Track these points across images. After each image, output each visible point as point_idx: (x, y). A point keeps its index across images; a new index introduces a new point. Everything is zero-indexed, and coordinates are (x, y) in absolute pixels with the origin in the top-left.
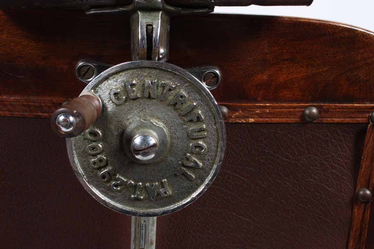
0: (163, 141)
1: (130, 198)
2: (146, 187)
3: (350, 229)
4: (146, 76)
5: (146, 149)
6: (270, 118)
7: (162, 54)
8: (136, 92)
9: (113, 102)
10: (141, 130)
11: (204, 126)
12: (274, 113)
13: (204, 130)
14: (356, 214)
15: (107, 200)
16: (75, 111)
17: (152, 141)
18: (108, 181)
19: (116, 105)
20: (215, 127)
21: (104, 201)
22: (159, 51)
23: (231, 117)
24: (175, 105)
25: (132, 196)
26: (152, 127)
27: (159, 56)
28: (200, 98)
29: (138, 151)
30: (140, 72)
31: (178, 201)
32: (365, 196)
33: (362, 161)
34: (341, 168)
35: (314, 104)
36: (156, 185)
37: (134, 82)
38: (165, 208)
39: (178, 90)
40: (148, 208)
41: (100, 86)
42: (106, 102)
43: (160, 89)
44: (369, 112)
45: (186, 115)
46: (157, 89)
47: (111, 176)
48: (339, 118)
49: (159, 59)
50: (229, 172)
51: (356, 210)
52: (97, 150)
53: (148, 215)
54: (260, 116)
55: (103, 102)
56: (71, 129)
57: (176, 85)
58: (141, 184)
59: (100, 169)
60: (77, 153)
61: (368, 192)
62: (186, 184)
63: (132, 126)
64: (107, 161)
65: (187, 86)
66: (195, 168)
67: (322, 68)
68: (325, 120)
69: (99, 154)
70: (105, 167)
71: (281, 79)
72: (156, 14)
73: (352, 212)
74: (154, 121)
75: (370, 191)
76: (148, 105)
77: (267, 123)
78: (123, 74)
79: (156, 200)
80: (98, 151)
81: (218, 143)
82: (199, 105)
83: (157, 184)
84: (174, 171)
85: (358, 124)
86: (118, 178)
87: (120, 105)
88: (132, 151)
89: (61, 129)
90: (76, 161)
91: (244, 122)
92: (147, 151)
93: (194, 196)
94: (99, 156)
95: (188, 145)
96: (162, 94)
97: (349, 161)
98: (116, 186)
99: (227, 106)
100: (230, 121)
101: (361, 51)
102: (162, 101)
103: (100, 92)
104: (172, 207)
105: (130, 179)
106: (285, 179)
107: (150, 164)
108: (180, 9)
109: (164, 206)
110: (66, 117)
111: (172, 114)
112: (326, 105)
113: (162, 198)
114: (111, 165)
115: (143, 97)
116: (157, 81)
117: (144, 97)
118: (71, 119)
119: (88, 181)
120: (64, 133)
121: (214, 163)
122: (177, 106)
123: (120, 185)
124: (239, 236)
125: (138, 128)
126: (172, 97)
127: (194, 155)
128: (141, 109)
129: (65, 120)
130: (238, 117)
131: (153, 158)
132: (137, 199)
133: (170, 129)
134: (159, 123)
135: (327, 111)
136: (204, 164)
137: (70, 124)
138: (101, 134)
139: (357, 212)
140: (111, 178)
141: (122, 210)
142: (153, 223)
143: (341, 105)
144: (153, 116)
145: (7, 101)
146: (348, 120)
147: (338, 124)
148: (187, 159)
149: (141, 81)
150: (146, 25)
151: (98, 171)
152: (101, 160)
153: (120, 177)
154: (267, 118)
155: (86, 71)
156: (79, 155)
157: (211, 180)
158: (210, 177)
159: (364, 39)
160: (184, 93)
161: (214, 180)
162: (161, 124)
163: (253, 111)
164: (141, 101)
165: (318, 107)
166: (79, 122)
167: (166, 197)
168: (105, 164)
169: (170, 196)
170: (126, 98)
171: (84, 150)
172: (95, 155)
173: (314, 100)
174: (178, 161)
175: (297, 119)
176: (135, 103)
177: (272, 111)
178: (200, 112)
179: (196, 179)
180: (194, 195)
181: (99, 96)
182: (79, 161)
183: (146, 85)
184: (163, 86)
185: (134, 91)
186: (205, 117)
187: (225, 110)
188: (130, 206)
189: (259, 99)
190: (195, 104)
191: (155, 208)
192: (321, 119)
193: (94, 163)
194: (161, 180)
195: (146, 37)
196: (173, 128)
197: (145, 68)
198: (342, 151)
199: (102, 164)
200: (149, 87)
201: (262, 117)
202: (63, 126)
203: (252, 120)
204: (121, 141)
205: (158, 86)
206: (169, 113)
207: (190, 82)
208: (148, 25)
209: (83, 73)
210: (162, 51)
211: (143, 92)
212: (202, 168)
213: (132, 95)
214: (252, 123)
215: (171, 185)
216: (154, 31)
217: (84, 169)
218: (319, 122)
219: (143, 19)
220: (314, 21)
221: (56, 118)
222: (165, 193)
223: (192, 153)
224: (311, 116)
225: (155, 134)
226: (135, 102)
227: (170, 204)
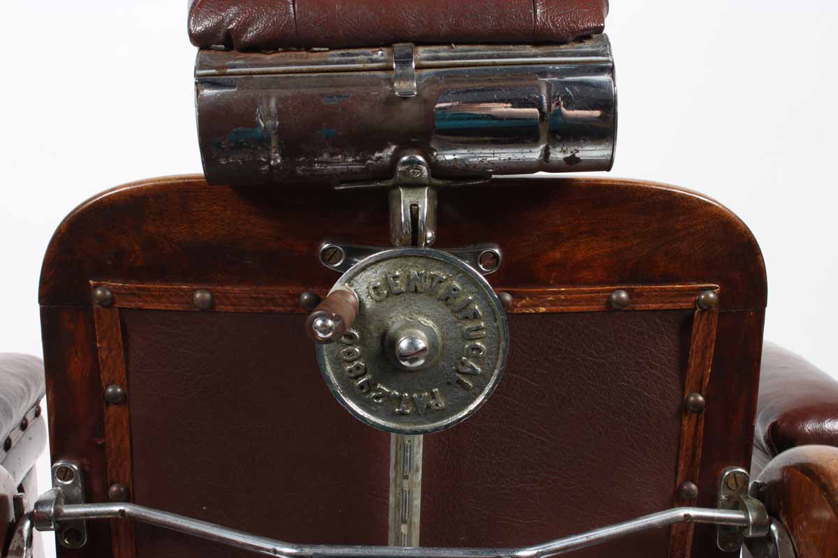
0: (433, 343)
1: (394, 413)
2: (412, 399)
3: (679, 446)
4: (411, 266)
5: (414, 354)
6: (565, 306)
7: (429, 239)
8: (400, 286)
9: (372, 298)
10: (407, 331)
11: (482, 324)
12: (571, 300)
13: (482, 329)
14: (686, 428)
15: (366, 415)
16: (334, 314)
17: (422, 344)
18: (368, 392)
19: (376, 301)
20: (495, 325)
21: (362, 417)
22: (426, 235)
23: (516, 306)
24: (447, 299)
25: (397, 410)
26: (420, 326)
27: (426, 242)
28: (476, 290)
29: (404, 357)
30: (404, 261)
31: (453, 415)
32: (696, 404)
33: (690, 358)
34: (663, 367)
35: (624, 287)
36: (425, 396)
37: (397, 273)
38: (437, 423)
39: (450, 282)
40: (415, 424)
41: (355, 278)
42: (363, 297)
43: (429, 281)
44: (694, 295)
45: (459, 311)
46: (425, 281)
47: (370, 386)
48: (656, 303)
49: (426, 244)
50: (515, 376)
51: (685, 422)
52: (353, 355)
53: (416, 433)
54: (553, 303)
55: (359, 298)
56: (330, 334)
57: (448, 276)
58: (407, 395)
59: (357, 378)
60: (329, 360)
61: (701, 398)
62: (461, 393)
63: (395, 326)
64: (366, 369)
65: (460, 277)
66: (472, 374)
67: (631, 241)
68: (638, 307)
69: (355, 360)
70: (363, 375)
71: (579, 256)
72: (421, 190)
73: (681, 425)
74: (422, 319)
75: (703, 396)
76: (414, 300)
77: (562, 313)
78: (384, 264)
79: (426, 414)
80: (355, 357)
81: (499, 343)
82: (475, 298)
83: (426, 394)
84: (448, 379)
85: (682, 310)
86: (380, 388)
87: (380, 301)
88: (398, 357)
89: (317, 334)
90: (329, 368)
91: (533, 312)
92: (416, 356)
93: (472, 409)
94: (356, 363)
95: (464, 346)
96: (431, 287)
97: (673, 359)
98: (377, 398)
99: (512, 294)
100: (515, 311)
101: (681, 218)
102: (430, 295)
103: (356, 286)
104: (445, 422)
105: (394, 389)
106: (589, 384)
107: (418, 371)
108: (450, 182)
109: (435, 422)
110: (324, 321)
111: (444, 311)
112: (638, 287)
113: (433, 412)
114: (371, 374)
115: (408, 291)
116: (425, 272)
117: (410, 292)
118: (330, 323)
119: (342, 393)
120: (320, 339)
121: (494, 368)
122: (449, 301)
123: (381, 397)
124: (530, 460)
125: (402, 328)
126: (443, 290)
127: (471, 359)
128: (406, 305)
129: (323, 325)
130: (525, 306)
131: (422, 365)
132: (402, 414)
133: (441, 328)
134: (428, 321)
135: (640, 295)
136: (482, 369)
137: (329, 329)
138: (358, 336)
139: (687, 425)
140: (370, 388)
141: (384, 427)
142: (419, 443)
143: (658, 287)
144: (420, 313)
145: (231, 293)
146: (669, 306)
147: (655, 311)
148: (463, 364)
149: (405, 273)
150: (409, 205)
151: (355, 381)
152: (358, 367)
153: (382, 387)
154: (562, 305)
155: (331, 254)
156: (332, 362)
157: (492, 388)
158: (490, 385)
159: (685, 203)
160: (457, 286)
161: (495, 388)
162: (430, 323)
163: (544, 298)
164: (406, 296)
165: (627, 291)
166: (339, 325)
167: (438, 410)
168: (363, 372)
169: (443, 409)
170: (388, 293)
171: (337, 356)
172: (351, 362)
173: (621, 282)
174: (452, 366)
175: (602, 307)
176: (398, 299)
177: (569, 297)
178: (477, 307)
179: (473, 388)
180: (472, 407)
181: (355, 290)
182: (332, 368)
183: (411, 278)
184: (432, 278)
185: (397, 285)
186: (483, 313)
187: (508, 297)
188: (394, 422)
189: (551, 282)
190: (470, 298)
191: (424, 423)
192: (632, 306)
193: (350, 371)
194: (432, 389)
195: (410, 220)
196: (445, 327)
197: (410, 256)
198: (663, 346)
199: (360, 372)
200: (415, 279)
201: (554, 306)
202: (321, 332)
203: (543, 309)
204: (382, 344)
205: (425, 278)
206: (440, 309)
207: (463, 272)
208: (411, 205)
209: (329, 257)
210: (429, 235)
211: (408, 285)
212: (482, 375)
213: (396, 289)
214: (543, 313)
215: (444, 394)
216: (420, 213)
217: (338, 378)
218: (631, 309)
219: (406, 199)
220: (618, 184)
221: (312, 322)
222: (437, 405)
223: (468, 357)
224: (620, 302)
225: (423, 334)
226: (398, 297)
227: (442, 418)
